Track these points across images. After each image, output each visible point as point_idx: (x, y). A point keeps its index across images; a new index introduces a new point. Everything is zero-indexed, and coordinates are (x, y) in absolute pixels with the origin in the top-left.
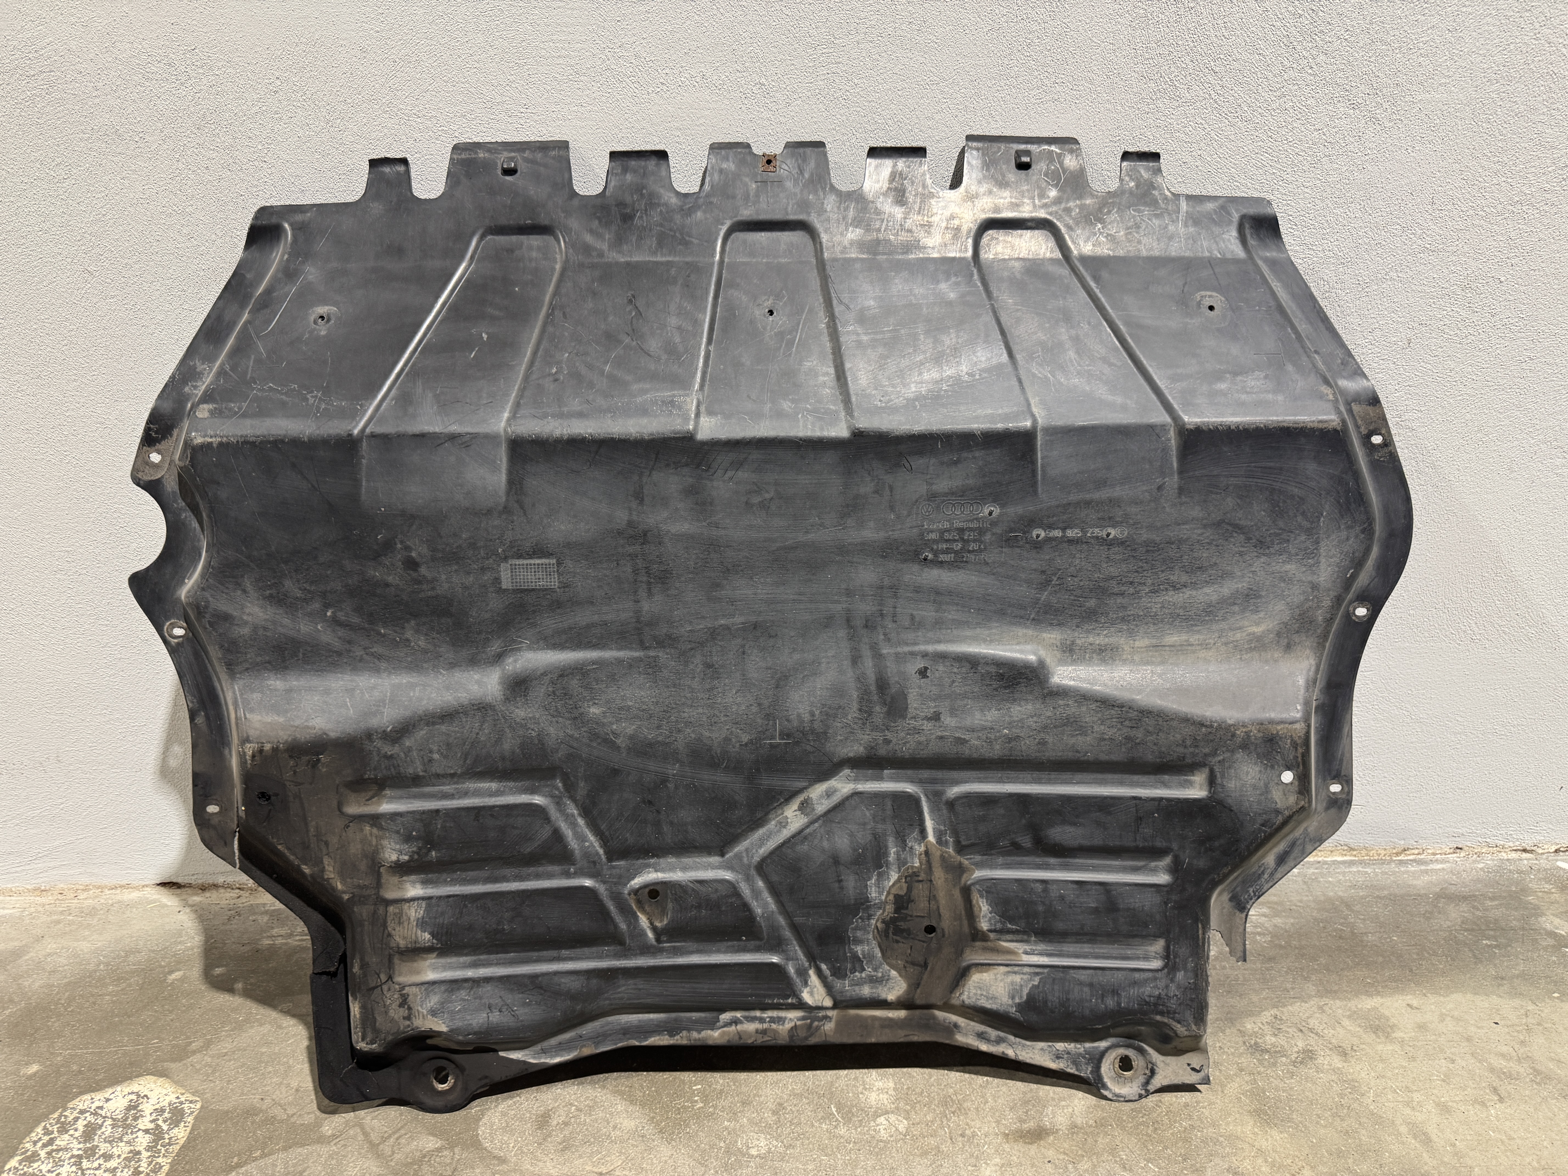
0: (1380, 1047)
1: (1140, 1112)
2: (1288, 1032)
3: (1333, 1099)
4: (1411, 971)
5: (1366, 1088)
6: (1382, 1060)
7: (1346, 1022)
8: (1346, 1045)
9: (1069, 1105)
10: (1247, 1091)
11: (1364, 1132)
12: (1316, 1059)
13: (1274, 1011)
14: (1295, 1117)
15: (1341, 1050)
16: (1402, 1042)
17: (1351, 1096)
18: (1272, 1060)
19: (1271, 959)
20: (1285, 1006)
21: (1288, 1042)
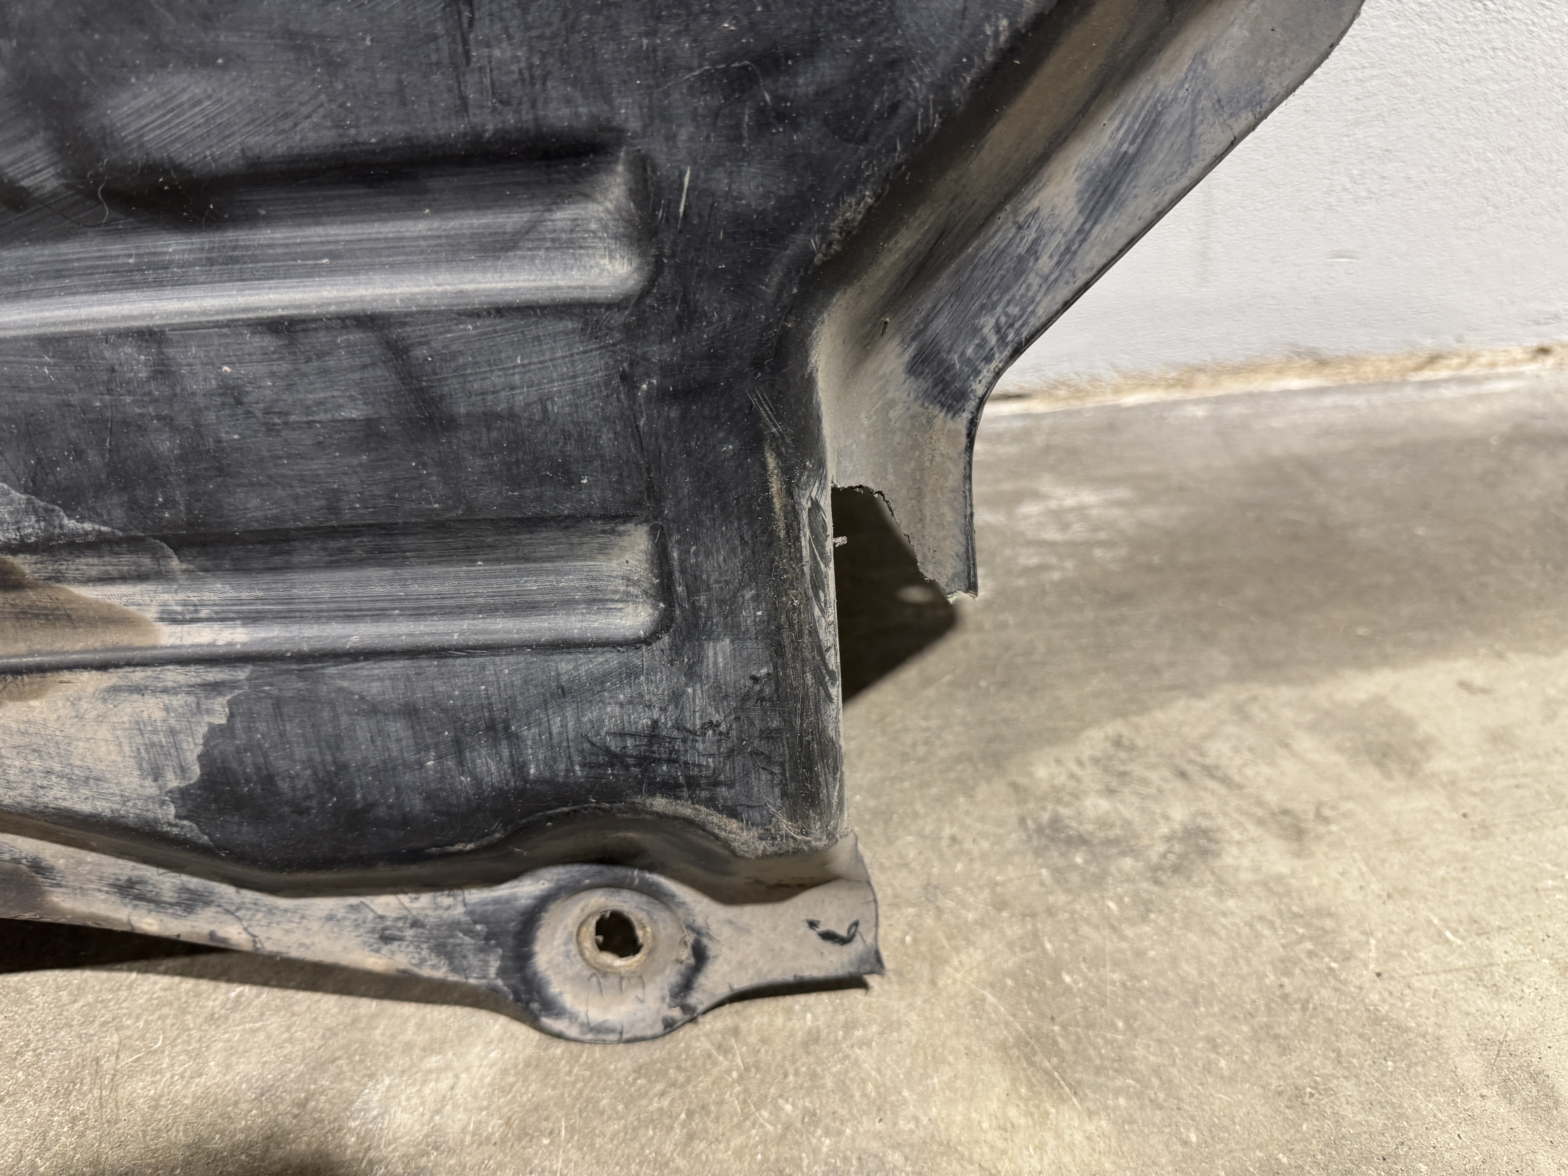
0: (1393, 804)
1: (662, 1073)
2: (1145, 782)
3: (1261, 977)
4: (1462, 599)
5: (1356, 935)
6: (1399, 841)
7: (1305, 742)
8: (1303, 806)
9: (448, 1067)
10: (1006, 974)
11: (1349, 1088)
12: (1217, 855)
13: (1116, 727)
14: (1139, 1052)
15: (1287, 820)
16: (1452, 785)
17: (1311, 965)
18: (1093, 869)
19: (1124, 598)
20: (1144, 709)
21: (1143, 810)
